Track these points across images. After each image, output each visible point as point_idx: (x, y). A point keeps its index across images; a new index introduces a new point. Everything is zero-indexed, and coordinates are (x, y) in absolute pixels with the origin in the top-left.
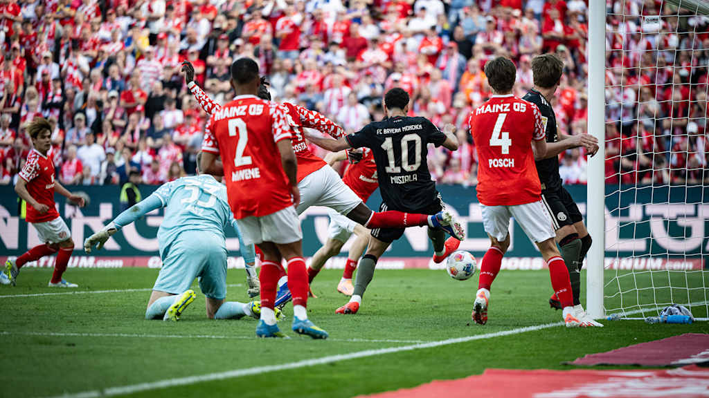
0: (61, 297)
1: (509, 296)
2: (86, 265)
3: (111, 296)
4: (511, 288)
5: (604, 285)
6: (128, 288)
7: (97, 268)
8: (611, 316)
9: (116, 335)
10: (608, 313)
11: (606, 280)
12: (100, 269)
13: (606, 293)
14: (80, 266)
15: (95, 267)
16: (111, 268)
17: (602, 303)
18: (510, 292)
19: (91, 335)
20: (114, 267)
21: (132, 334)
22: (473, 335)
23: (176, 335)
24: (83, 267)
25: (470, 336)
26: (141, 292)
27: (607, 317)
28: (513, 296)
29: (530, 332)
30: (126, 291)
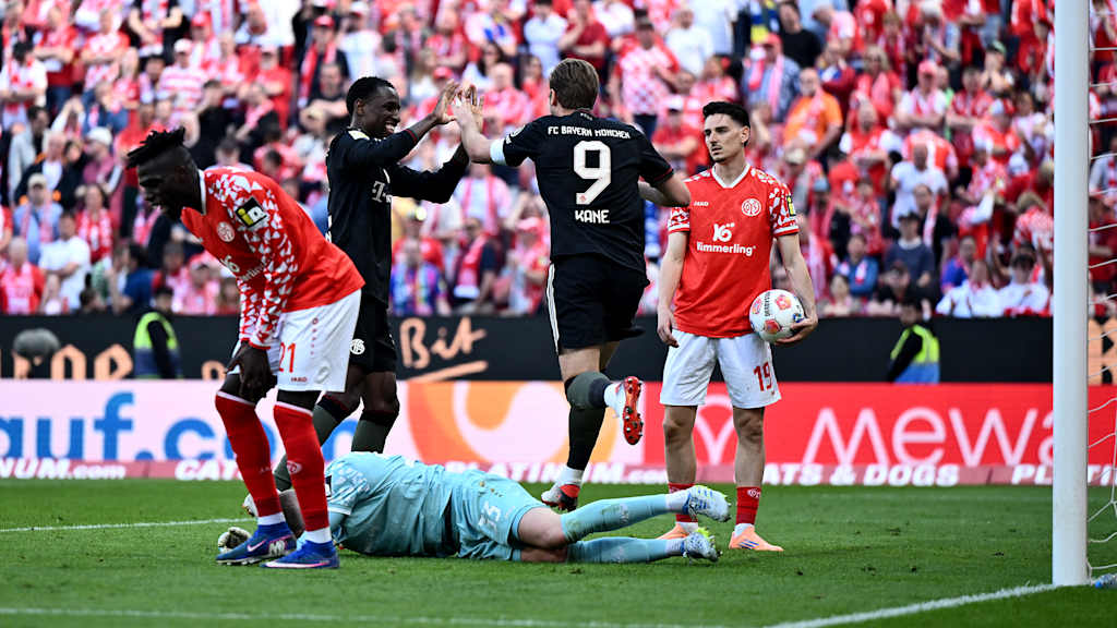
0: (8, 537)
1: (895, 537)
2: (52, 475)
3: (105, 535)
4: (899, 524)
5: (1089, 516)
6: (138, 520)
7: (74, 479)
8: (1101, 580)
9: (119, 613)
10: (1096, 574)
11: (1092, 507)
12: (81, 481)
13: (1090, 535)
14: (42, 475)
15: (70, 477)
16: (101, 480)
17: (1084, 554)
18: (897, 532)
19: (69, 611)
20: (109, 479)
21: (150, 610)
22: (829, 616)
23: (237, 612)
24: (47, 478)
25: (823, 617)
26: (165, 528)
27: (1094, 582)
28: (903, 537)
29: (943, 610)
30: (136, 525)
